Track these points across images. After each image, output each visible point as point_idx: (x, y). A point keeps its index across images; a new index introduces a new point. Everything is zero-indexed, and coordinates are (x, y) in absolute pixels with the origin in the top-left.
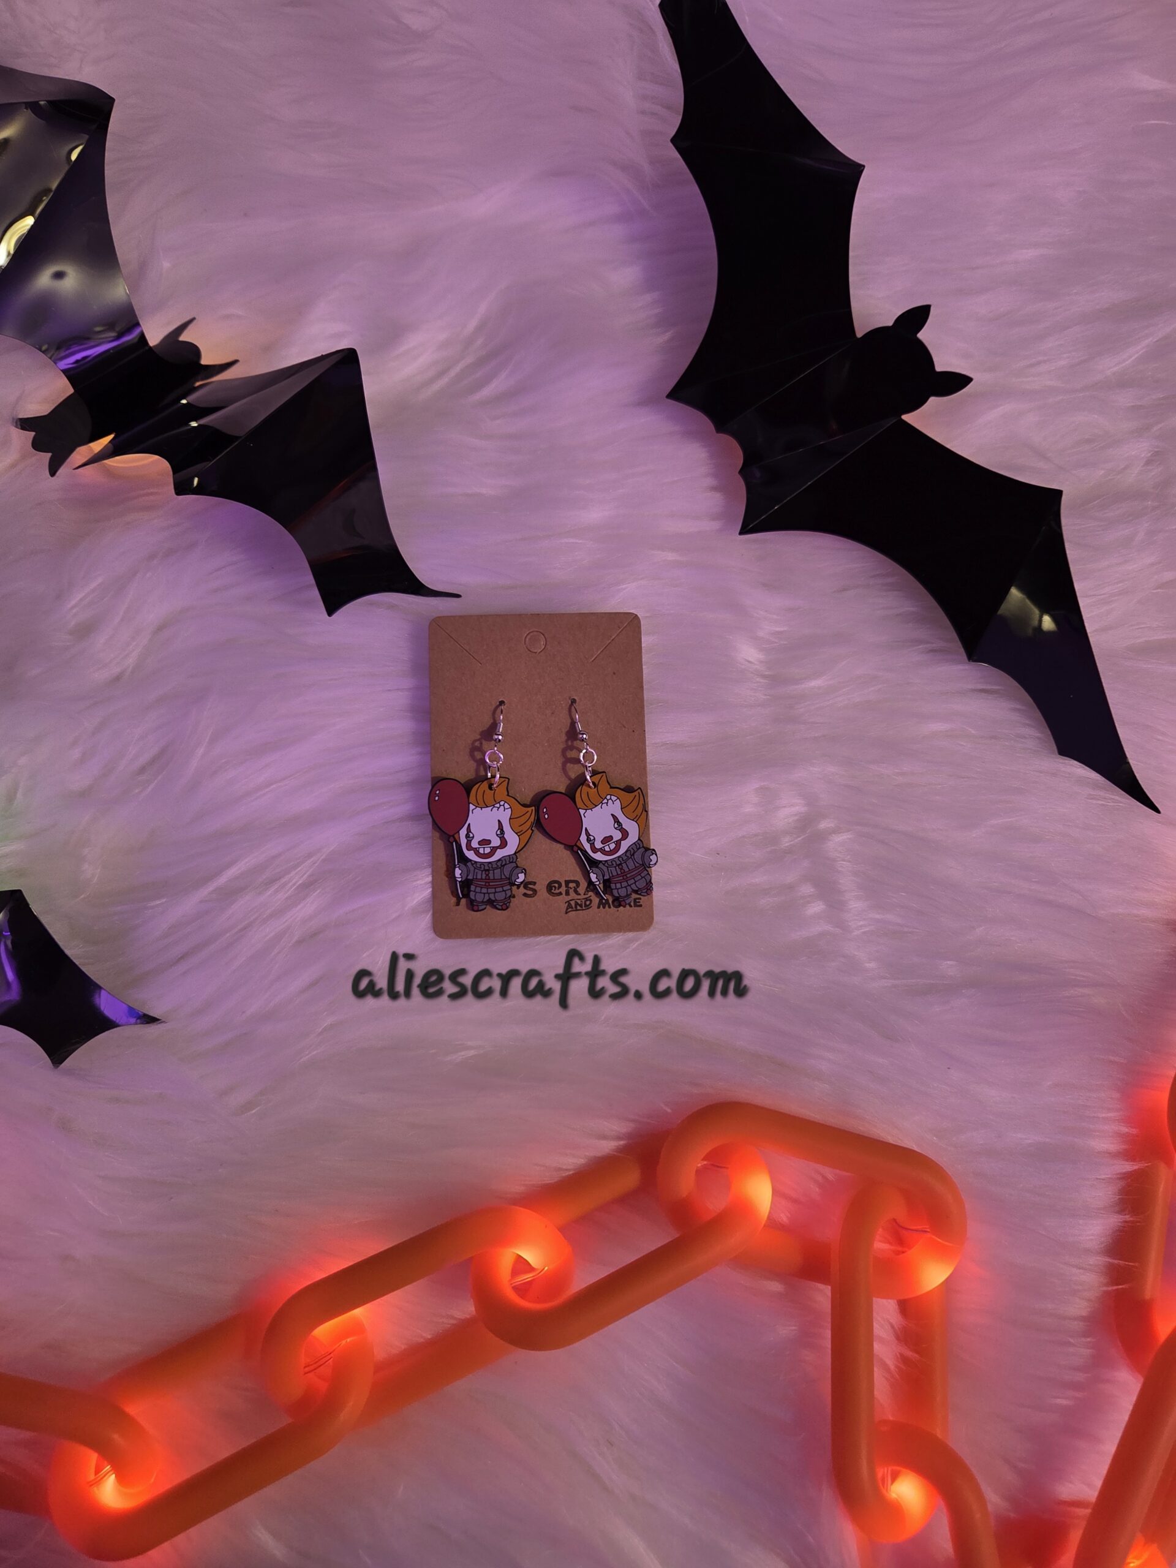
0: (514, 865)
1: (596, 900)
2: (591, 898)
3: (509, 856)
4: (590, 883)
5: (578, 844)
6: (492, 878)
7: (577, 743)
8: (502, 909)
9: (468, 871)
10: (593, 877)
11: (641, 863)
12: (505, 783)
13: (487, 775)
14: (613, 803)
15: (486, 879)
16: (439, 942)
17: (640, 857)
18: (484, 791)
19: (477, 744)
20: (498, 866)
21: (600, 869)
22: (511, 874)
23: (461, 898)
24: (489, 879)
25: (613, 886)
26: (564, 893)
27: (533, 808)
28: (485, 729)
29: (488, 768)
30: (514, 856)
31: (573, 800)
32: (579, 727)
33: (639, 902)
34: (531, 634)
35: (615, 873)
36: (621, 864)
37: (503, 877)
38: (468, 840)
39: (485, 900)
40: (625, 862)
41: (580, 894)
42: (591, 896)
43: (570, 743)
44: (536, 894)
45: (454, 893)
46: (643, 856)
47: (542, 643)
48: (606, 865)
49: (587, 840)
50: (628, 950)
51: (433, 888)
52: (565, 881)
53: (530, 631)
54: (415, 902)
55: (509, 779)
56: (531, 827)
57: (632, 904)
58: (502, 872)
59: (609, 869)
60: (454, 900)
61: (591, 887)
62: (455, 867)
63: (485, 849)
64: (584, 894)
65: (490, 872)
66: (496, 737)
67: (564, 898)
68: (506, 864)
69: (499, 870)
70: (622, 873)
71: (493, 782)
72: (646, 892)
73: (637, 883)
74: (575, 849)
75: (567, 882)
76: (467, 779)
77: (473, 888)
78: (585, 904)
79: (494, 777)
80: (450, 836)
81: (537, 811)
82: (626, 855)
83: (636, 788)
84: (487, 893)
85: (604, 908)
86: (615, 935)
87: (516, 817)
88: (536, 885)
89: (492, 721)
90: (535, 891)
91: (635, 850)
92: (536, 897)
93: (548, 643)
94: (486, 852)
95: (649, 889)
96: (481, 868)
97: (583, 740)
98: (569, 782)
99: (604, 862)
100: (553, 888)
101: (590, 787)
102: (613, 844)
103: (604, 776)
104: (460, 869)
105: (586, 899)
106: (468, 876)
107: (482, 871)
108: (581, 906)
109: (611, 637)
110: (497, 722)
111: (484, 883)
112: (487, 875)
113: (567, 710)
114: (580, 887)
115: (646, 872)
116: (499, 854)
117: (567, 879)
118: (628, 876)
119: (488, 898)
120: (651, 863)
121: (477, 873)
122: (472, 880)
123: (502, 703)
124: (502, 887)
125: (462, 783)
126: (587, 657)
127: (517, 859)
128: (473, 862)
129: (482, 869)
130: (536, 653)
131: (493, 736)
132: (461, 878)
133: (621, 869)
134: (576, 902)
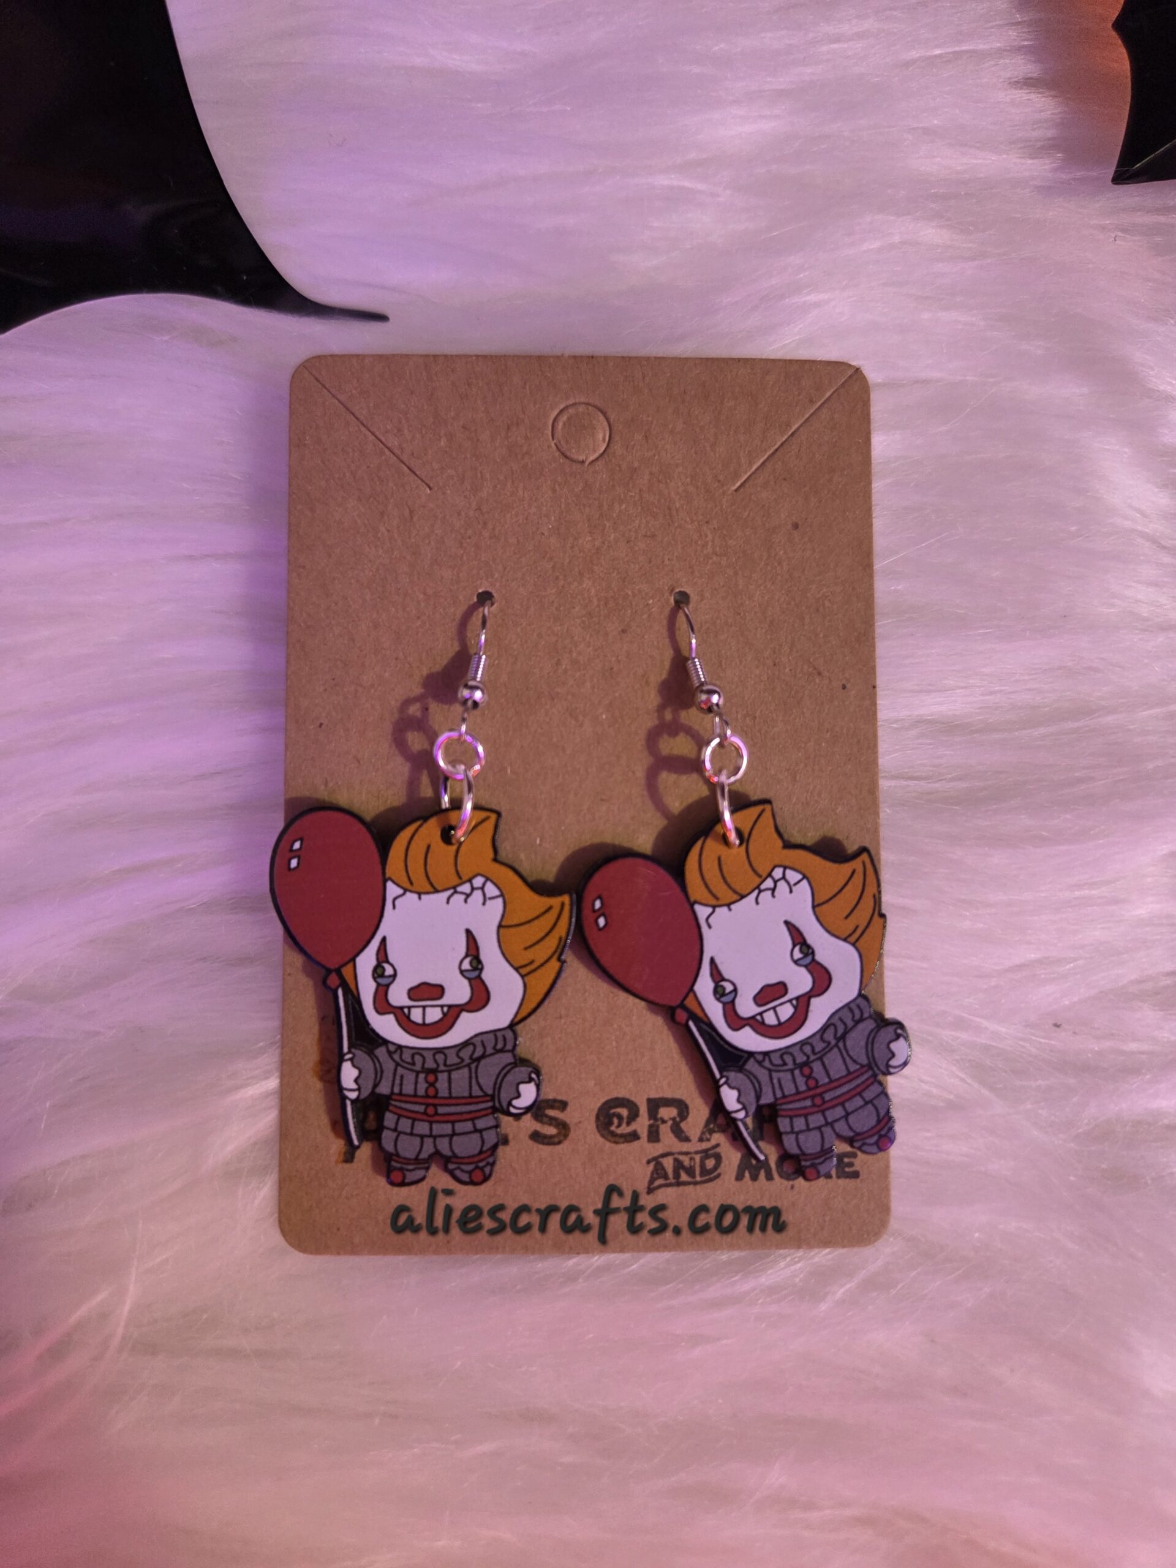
0: (507, 1058)
1: (732, 1157)
2: (718, 1150)
3: (494, 1032)
4: (718, 1107)
5: (686, 1002)
6: (443, 1091)
7: (691, 717)
8: (472, 1183)
9: (379, 1074)
10: (730, 1098)
11: (865, 1062)
12: (490, 825)
13: (438, 799)
14: (791, 891)
15: (427, 1096)
16: (297, 1260)
17: (863, 1043)
18: (429, 847)
19: (414, 710)
20: (463, 1060)
21: (750, 1075)
22: (498, 1086)
23: (358, 1147)
24: (435, 1097)
25: (783, 1124)
26: (644, 1133)
27: (566, 899)
28: (438, 668)
29: (441, 780)
30: (509, 1034)
31: (678, 873)
32: (700, 671)
33: (851, 1165)
34: (571, 411)
35: (789, 1089)
36: (807, 1064)
37: (476, 1091)
38: (379, 985)
39: (424, 1155)
40: (821, 1059)
41: (687, 1139)
42: (718, 1145)
43: (668, 716)
44: (566, 1136)
45: (339, 1126)
46: (870, 1041)
47: (600, 436)
48: (767, 1063)
49: (715, 992)
50: (823, 1307)
51: (282, 1110)
52: (649, 1101)
53: (571, 401)
54: (230, 1148)
55: (499, 814)
56: (559, 953)
57: (833, 1173)
58: (474, 1077)
59: (774, 1075)
60: (337, 1145)
61: (721, 1120)
62: (341, 1059)
63: (428, 1010)
64: (701, 1140)
65: (440, 1076)
66: (466, 693)
67: (646, 1149)
68: (483, 1056)
69: (466, 1071)
70: (809, 1089)
71: (453, 823)
72: (877, 1143)
73: (851, 1118)
74: (681, 1015)
75: (654, 1105)
76: (382, 809)
77: (389, 1119)
78: (703, 1165)
79: (457, 804)
80: (329, 971)
81: (579, 904)
82: (822, 1039)
83: (851, 848)
84: (431, 1136)
85: (754, 1178)
86: (785, 1258)
87: (516, 922)
88: (569, 1109)
89: (456, 647)
90: (564, 1128)
91: (850, 1023)
92: (565, 1146)
93: (616, 438)
94: (429, 1020)
95: (885, 1135)
96: (414, 1064)
97: (710, 710)
98: (665, 822)
99: (760, 1058)
100: (616, 1121)
101: (725, 840)
102: (788, 1005)
103: (768, 814)
104: (354, 1066)
105: (706, 1154)
106: (375, 1086)
107: (418, 1073)
108: (690, 1171)
109: (789, 425)
110: (472, 651)
111: (421, 1108)
112: (432, 1085)
113: (665, 622)
114: (689, 1119)
115: (875, 1089)
116: (467, 1027)
117: (653, 1095)
118: (827, 1096)
119: (432, 1150)
120: (892, 1063)
121: (402, 1077)
122: (388, 1098)
123: (485, 598)
124: (473, 1120)
125: (368, 818)
126: (721, 478)
127: (516, 1039)
128: (392, 1048)
129: (418, 1067)
130: (583, 462)
131: (456, 692)
132: (359, 1089)
133: (809, 1077)
134: (676, 1160)
